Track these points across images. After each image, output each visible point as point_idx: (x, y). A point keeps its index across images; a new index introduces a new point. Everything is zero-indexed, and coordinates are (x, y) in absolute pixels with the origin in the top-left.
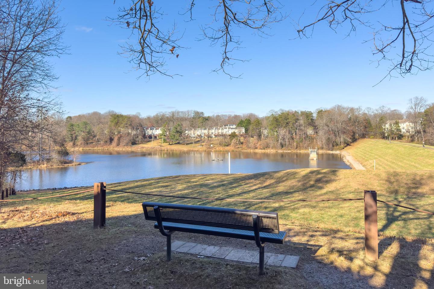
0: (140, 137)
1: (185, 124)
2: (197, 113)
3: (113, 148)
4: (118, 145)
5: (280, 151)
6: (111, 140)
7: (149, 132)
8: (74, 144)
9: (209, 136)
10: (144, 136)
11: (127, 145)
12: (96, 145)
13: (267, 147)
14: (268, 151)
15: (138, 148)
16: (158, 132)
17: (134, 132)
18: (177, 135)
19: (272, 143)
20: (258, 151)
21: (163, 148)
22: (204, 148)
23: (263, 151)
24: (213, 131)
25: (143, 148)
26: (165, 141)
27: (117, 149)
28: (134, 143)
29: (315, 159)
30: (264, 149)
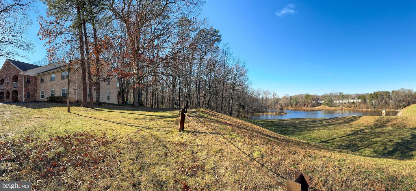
0: (316, 104)
1: (333, 98)
2: (340, 93)
3: (305, 108)
4: (307, 107)
5: (373, 110)
6: (305, 105)
7: (320, 102)
8: (291, 106)
9: (345, 103)
10: (318, 103)
11: (310, 107)
12: (299, 107)
13: (368, 108)
14: (368, 110)
15: (314, 108)
16: (323, 102)
17: (314, 102)
18: (330, 103)
19: (370, 106)
20: (364, 110)
21: (323, 108)
22: (340, 108)
23: (365, 110)
24: (347, 101)
25: (316, 108)
26: (325, 105)
27: (306, 109)
28: (313, 106)
29: (384, 113)
30: (366, 109)
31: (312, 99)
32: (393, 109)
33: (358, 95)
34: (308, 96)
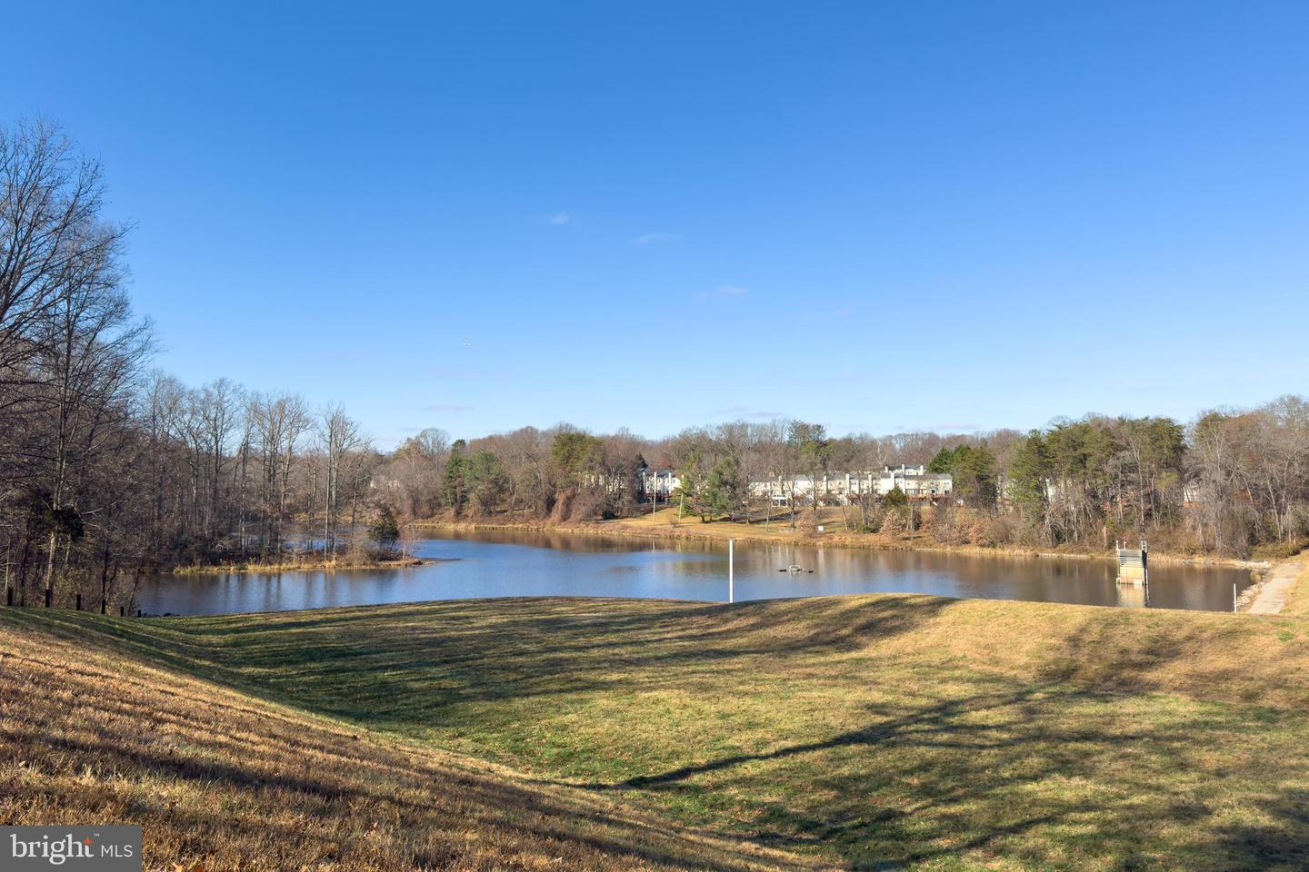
0: (627, 497)
1: (748, 460)
2: (801, 430)
3: (555, 527)
4: (565, 518)
5: (1049, 555)
6: (551, 503)
7: (654, 484)
8: (458, 513)
9: (830, 500)
10: (640, 496)
11: (587, 518)
12: (513, 519)
13: (1005, 538)
14: (1005, 553)
15: (611, 530)
16: (673, 484)
17: (613, 487)
18: (725, 493)
19: (1021, 525)
20: (973, 551)
21: (677, 531)
22: (798, 535)
23: (988, 552)
24: (845, 483)
25: (625, 527)
26: (689, 510)
27: (561, 529)
28: (609, 516)
29: (1138, 583)
30: (993, 545)
31: (603, 463)
32: (1209, 549)
33: (932, 440)
34: (571, 444)
